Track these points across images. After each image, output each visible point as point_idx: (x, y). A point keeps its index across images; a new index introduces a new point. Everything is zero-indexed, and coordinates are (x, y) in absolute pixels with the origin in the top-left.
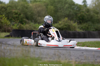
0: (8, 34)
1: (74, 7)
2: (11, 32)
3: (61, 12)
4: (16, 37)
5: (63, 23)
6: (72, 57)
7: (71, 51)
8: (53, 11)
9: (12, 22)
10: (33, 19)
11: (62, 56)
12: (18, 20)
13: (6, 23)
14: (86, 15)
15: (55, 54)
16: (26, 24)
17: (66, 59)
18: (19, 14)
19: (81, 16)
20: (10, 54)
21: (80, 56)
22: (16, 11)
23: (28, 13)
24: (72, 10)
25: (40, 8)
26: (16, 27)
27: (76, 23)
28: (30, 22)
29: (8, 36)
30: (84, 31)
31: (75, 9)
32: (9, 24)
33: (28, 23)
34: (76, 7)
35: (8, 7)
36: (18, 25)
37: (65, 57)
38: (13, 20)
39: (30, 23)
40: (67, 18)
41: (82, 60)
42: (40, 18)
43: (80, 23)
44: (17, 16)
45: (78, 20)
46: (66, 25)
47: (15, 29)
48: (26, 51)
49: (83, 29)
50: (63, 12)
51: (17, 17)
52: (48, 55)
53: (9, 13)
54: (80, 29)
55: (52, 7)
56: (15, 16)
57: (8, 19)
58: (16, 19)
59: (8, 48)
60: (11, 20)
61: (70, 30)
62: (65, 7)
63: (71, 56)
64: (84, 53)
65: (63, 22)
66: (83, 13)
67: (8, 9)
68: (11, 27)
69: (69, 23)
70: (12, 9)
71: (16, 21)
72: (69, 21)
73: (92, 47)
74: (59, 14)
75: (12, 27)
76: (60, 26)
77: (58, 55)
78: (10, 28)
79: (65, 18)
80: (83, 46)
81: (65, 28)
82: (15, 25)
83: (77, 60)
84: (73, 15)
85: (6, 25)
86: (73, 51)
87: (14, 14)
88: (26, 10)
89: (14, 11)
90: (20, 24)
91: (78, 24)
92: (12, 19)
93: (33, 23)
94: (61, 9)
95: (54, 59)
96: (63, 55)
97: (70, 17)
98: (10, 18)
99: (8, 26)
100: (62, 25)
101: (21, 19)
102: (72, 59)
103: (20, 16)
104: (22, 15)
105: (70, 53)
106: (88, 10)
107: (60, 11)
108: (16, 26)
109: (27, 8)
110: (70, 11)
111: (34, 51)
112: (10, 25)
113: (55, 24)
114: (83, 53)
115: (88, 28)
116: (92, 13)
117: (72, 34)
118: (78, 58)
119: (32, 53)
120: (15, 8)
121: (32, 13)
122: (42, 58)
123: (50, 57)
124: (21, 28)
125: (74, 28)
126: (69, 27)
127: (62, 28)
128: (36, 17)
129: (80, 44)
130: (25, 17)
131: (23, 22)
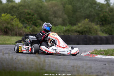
0: (20, 38)
2: (23, 37)
3: (81, 11)
8: (70, 11)
12: (31, 21)
13: (18, 25)
14: (110, 15)
16: (40, 26)
19: (104, 16)
21: (102, 68)
22: (29, 11)
23: (43, 13)
24: (93, 10)
25: (56, 7)
27: (98, 26)
29: (20, 42)
30: (107, 35)
31: (97, 8)
32: (21, 27)
35: (19, 6)
38: (26, 21)
40: (88, 20)
42: (56, 19)
43: (102, 25)
44: (30, 16)
45: (101, 21)
46: (86, 28)
49: (105, 32)
50: (83, 12)
51: (30, 18)
53: (21, 13)
54: (103, 32)
55: (70, 6)
56: (28, 16)
57: (20, 20)
60: (23, 22)
61: (91, 33)
64: (107, 65)
65: (83, 24)
66: (106, 14)
67: (19, 9)
69: (89, 25)
70: (24, 9)
71: (29, 23)
72: (90, 23)
74: (78, 14)
75: (24, 30)
76: (79, 29)
78: (21, 31)
79: (85, 19)
81: (85, 31)
84: (94, 15)
85: (18, 28)
87: (27, 14)
88: (40, 9)
89: (26, 11)
90: (33, 26)
92: (25, 20)
94: (80, 9)
96: (83, 67)
98: (22, 19)
99: (20, 28)
100: (82, 28)
101: (35, 20)
103: (33, 17)
104: (36, 16)
107: (79, 11)
108: (29, 29)
109: (41, 7)
110: (91, 11)
113: (73, 26)
115: (111, 31)
117: (93, 39)
118: (100, 71)
120: (27, 8)
121: (47, 13)
124: (34, 31)
125: (95, 31)
126: (90, 30)
127: (82, 31)
128: (51, 17)
129: (102, 52)
130: (39, 18)
131: (37, 24)
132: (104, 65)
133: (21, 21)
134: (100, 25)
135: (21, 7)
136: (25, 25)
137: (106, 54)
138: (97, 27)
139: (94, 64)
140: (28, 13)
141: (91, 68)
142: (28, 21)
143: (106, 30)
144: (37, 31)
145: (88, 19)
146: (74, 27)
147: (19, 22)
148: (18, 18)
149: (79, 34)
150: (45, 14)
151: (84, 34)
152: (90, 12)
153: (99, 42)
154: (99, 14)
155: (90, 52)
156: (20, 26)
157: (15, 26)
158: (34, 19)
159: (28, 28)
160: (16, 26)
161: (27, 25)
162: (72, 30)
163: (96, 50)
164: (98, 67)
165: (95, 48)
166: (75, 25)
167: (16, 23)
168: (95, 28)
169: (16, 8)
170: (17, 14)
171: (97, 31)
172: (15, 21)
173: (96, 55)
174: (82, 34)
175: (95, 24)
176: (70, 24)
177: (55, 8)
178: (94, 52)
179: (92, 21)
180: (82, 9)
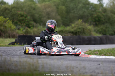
0: (13, 40)
2: (16, 39)
3: (74, 12)
4: (22, 45)
5: (76, 26)
8: (64, 12)
9: (18, 26)
10: (42, 22)
12: (24, 22)
13: (11, 27)
14: (103, 15)
16: (33, 28)
18: (25, 16)
19: (97, 17)
21: (96, 68)
22: (22, 13)
24: (86, 11)
25: (49, 9)
27: (92, 26)
28: (38, 25)
30: (100, 35)
31: (90, 9)
32: (14, 29)
33: (36, 27)
39: (38, 27)
40: (82, 20)
43: (96, 25)
44: (23, 18)
45: (94, 22)
46: (80, 29)
49: (99, 32)
50: (76, 12)
51: (23, 20)
53: (14, 15)
54: (97, 32)
55: (63, 7)
56: (21, 18)
57: (13, 22)
60: (16, 24)
62: (79, 7)
64: (101, 65)
65: (77, 24)
66: (100, 14)
67: (12, 11)
69: (83, 25)
70: (17, 11)
71: (23, 24)
72: (84, 23)
73: (110, 56)
74: (71, 15)
75: (17, 32)
76: (72, 30)
78: (15, 33)
79: (78, 19)
81: (79, 32)
84: (88, 16)
86: (88, 62)
87: (20, 16)
88: (34, 11)
89: (19, 13)
90: (26, 28)
92: (18, 22)
93: (41, 27)
94: (73, 9)
96: (77, 67)
98: (15, 21)
99: (13, 30)
100: (75, 28)
101: (28, 22)
103: (26, 18)
104: (29, 17)
106: (105, 10)
107: (72, 11)
108: (22, 30)
109: (34, 9)
110: (84, 12)
114: (99, 64)
115: (105, 31)
117: (87, 39)
118: (94, 71)
120: (20, 10)
121: (40, 15)
124: (28, 33)
125: (89, 31)
126: (84, 31)
127: (76, 32)
128: (45, 19)
129: (96, 52)
130: (32, 20)
131: (30, 26)
132: (98, 64)
133: (14, 23)
134: (94, 25)
135: (14, 9)
136: (19, 27)
137: (100, 54)
138: (90, 27)
139: (88, 64)
140: (21, 14)
141: (85, 68)
142: (21, 23)
143: (100, 31)
144: (30, 33)
146: (68, 28)
147: (12, 24)
148: (10, 20)
149: (73, 35)
151: (78, 35)
153: (93, 42)
154: (92, 14)
155: (84, 52)
156: (13, 28)
157: (8, 28)
158: (26, 21)
159: (21, 30)
160: (9, 28)
162: (66, 31)
163: (90, 50)
164: (92, 67)
166: (68, 25)
167: (9, 25)
168: (88, 28)
169: (9, 10)
170: (9, 16)
171: (90, 32)
172: (8, 23)
173: (90, 55)
174: (76, 35)
175: (88, 25)
178: (88, 52)
179: (85, 22)
180: (75, 10)
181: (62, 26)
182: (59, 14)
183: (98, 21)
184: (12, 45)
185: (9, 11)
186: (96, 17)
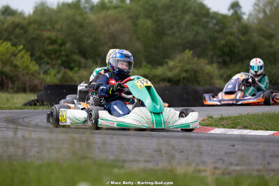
0: (33, 97)
1: (208, 22)
2: (40, 93)
3: (174, 34)
5: (178, 65)
6: (206, 159)
7: (202, 141)
8: (150, 34)
9: (43, 66)
10: (99, 55)
11: (178, 155)
12: (59, 57)
13: (27, 67)
14: (241, 42)
15: (160, 151)
16: (79, 70)
17: (189, 164)
19: (227, 45)
20: (38, 152)
21: (226, 153)
22: (53, 35)
23: (85, 39)
24: (201, 31)
25: (116, 25)
26: (53, 77)
27: (215, 65)
28: (90, 62)
29: (32, 104)
31: (211, 25)
32: (35, 71)
33: (85, 67)
34: (214, 21)
35: (30, 24)
36: (58, 72)
37: (187, 159)
38: (46, 59)
39: (90, 68)
40: (191, 52)
41: (231, 164)
43: (224, 64)
44: (56, 47)
45: (219, 56)
46: (186, 71)
47: (51, 84)
48: (81, 142)
50: (177, 34)
51: (55, 52)
52: (141, 152)
53: (33, 39)
55: (149, 22)
56: (50, 47)
57: (32, 56)
58: (53, 56)
59: (34, 136)
60: (39, 60)
61: (199, 83)
62: (184, 23)
63: (201, 153)
64: (237, 146)
65: (180, 62)
66: (232, 38)
68: (39, 79)
69: (193, 64)
70: (42, 31)
71: (54, 62)
72: (196, 59)
73: (257, 130)
74: (167, 40)
75: (43, 79)
76: (170, 74)
77: (166, 153)
78: (36, 82)
79: (183, 50)
80: (234, 126)
81: (184, 78)
82: (50, 74)
83: (219, 165)
84: (205, 42)
85: (27, 74)
86: (207, 141)
87: (48, 42)
88: (80, 30)
89: (46, 34)
90: (63, 70)
91: (220, 68)
92: (43, 55)
94: (172, 27)
95: (157, 164)
96: (182, 152)
97: (198, 48)
98: (37, 54)
99: (33, 75)
100: (177, 71)
101: (67, 56)
102: (203, 162)
103: (63, 48)
104: (68, 46)
105: (199, 146)
106: (245, 30)
107: (170, 32)
108: (55, 75)
109: (81, 26)
110: (197, 33)
111: (104, 143)
112: (36, 74)
113: (156, 69)
114: (234, 146)
116: (256, 38)
118: (221, 159)
119: (99, 148)
120: (49, 27)
121: (95, 40)
122: (124, 161)
123: (147, 159)
124: (66, 81)
125: (208, 78)
126: (196, 76)
127: (177, 78)
129: (226, 121)
130: (77, 51)
131: (72, 65)
132: (230, 146)
133: (34, 58)
134: (219, 63)
135: (32, 26)
136: (46, 67)
138: (211, 68)
140: (49, 39)
142: (50, 58)
145: (190, 50)
146: (160, 71)
147: (30, 61)
148: (27, 51)
150: (90, 40)
151: (181, 84)
152: (195, 36)
154: (215, 39)
156: (33, 70)
157: (21, 69)
158: (63, 53)
159: (52, 73)
160: (23, 70)
161: (48, 66)
163: (212, 117)
164: (216, 151)
165: (207, 113)
166: (161, 64)
167: (24, 62)
168: (207, 71)
171: (211, 78)
172: (22, 57)
173: (211, 128)
174: (177, 85)
175: (207, 61)
176: (148, 63)
177: (114, 28)
178: (207, 122)
179: (200, 55)
180: (175, 29)
181: (145, 66)
182: (138, 39)
183: (228, 55)
184: (30, 107)
185: (22, 31)
186: (224, 46)
